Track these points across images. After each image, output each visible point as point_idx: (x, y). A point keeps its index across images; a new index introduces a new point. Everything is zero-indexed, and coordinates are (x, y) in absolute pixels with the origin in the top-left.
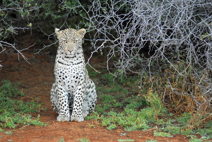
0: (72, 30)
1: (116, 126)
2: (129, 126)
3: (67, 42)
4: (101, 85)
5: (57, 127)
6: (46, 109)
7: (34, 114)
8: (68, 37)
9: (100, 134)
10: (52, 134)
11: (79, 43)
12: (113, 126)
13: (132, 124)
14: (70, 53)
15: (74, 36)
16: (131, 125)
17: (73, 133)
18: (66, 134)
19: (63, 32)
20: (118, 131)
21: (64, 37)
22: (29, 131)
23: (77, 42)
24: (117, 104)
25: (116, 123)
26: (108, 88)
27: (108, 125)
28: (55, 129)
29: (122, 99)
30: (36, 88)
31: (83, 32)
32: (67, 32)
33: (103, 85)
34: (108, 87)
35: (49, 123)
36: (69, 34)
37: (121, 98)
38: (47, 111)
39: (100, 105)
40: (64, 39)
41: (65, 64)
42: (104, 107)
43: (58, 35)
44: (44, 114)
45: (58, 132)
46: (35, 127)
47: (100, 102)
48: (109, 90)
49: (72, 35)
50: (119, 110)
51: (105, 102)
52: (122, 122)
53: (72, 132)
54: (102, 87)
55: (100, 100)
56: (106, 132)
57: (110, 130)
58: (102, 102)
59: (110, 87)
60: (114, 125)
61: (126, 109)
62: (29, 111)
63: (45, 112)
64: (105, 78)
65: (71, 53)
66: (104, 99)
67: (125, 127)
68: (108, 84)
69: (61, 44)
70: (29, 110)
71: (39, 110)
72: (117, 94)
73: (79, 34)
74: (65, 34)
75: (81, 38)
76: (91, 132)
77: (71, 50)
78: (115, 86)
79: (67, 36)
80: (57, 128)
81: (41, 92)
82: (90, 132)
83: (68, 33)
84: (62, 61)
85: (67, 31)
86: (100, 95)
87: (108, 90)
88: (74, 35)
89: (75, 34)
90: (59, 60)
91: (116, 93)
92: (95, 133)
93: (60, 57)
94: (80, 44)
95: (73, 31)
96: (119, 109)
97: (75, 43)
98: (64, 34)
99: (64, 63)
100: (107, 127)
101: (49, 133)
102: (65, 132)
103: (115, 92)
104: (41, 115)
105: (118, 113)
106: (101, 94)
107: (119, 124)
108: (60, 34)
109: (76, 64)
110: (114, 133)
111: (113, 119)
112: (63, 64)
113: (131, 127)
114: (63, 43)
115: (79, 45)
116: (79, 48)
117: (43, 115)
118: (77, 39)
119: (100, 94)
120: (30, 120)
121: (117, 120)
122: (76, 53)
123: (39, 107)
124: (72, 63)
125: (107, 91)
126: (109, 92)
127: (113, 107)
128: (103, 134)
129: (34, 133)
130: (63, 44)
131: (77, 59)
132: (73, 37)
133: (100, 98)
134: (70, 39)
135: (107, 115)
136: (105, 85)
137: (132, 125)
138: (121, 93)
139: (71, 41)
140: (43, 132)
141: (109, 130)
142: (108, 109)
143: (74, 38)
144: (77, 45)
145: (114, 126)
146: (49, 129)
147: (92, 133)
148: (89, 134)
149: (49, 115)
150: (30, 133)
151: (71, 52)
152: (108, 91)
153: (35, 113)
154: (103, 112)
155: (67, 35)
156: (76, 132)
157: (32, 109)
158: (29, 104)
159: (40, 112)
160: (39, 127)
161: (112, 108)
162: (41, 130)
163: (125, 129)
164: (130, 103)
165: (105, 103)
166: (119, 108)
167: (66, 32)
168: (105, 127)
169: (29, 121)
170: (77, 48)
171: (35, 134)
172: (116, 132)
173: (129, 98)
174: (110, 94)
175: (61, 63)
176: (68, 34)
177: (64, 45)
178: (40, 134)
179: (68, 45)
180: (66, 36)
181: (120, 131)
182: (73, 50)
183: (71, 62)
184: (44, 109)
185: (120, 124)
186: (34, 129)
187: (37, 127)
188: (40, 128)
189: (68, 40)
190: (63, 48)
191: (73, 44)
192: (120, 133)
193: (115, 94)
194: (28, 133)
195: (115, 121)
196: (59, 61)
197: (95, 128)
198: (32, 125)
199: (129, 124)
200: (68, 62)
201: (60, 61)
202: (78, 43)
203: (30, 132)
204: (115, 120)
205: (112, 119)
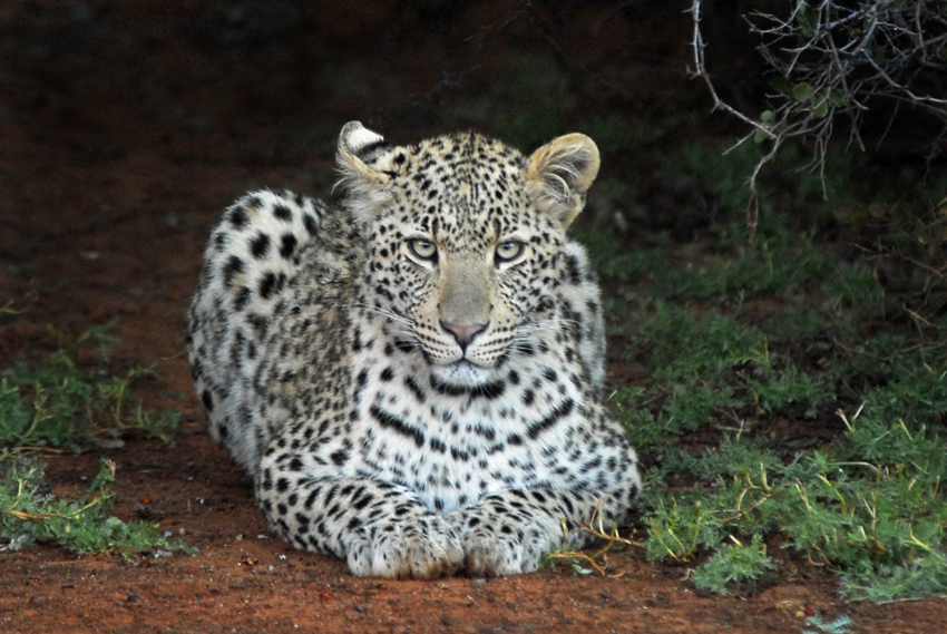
0: (486, 147)
1: (766, 562)
2: (884, 559)
3: (434, 258)
4: (651, 237)
5: (261, 568)
6: (174, 426)
7: (66, 465)
8: (446, 208)
9: (627, 626)
10: (216, 619)
11: (538, 266)
12: (744, 561)
13: (902, 542)
14: (458, 350)
15: (499, 203)
16: (894, 549)
17: (395, 611)
18: (340, 620)
19: (400, 159)
20: (787, 603)
21: (407, 212)
22: (22, 595)
23: (527, 254)
24: (785, 387)
25: (772, 536)
26: (707, 258)
27: (701, 555)
28: (246, 580)
29: (828, 354)
30: (93, 256)
31: (580, 165)
32: (441, 162)
33: (664, 236)
34: (711, 250)
35: (197, 533)
36: (454, 181)
37: (816, 339)
38: (179, 435)
39: (640, 391)
40: (410, 230)
41: (437, 446)
42: (672, 408)
43: (359, 187)
44: (155, 459)
45: (271, 602)
46: (79, 563)
47: (638, 368)
48: (721, 281)
49: (483, 195)
50: (796, 436)
51: (677, 373)
52: (817, 525)
53: (391, 602)
54: (657, 251)
55: (640, 358)
56: (679, 607)
57: (715, 588)
58: (654, 369)
59: (728, 251)
60: (747, 552)
61: (858, 424)
62: (24, 439)
63: (164, 449)
64: (683, 181)
65: (470, 349)
66: (673, 343)
67: (844, 567)
68: (714, 227)
69: (386, 263)
70: (27, 428)
71: (114, 432)
72: (790, 310)
73: (540, 185)
74: (417, 178)
75: (556, 222)
76: (555, 607)
77: (469, 324)
78: (771, 246)
79: (434, 202)
80: (264, 573)
81: (138, 291)
82: (541, 604)
83: (449, 171)
84: (406, 413)
85: (434, 152)
86: (635, 314)
87: (705, 276)
88: (499, 195)
89: (512, 187)
90: (379, 396)
91: (781, 301)
92: (590, 613)
93: (387, 375)
94: (549, 272)
95: (491, 154)
96: (803, 431)
97: (504, 267)
98: (409, 179)
99: (428, 435)
100: (693, 567)
101: (195, 614)
102: (331, 606)
103: (768, 293)
104: (126, 470)
105: (787, 459)
106: (651, 309)
107: (791, 540)
108: (374, 175)
109: (515, 440)
110: (749, 619)
111: (746, 503)
112: (419, 440)
113: (898, 571)
114: (403, 263)
115: (537, 284)
116: (540, 309)
117: (146, 467)
118: (524, 234)
119: (643, 304)
120: (30, 507)
121: (780, 511)
122: (514, 350)
123: (113, 401)
124: (490, 435)
125: (701, 288)
126: (717, 294)
127: (746, 413)
128: (658, 625)
129: (64, 610)
130: (403, 273)
131: (529, 399)
132: (488, 206)
133: (634, 338)
134: (467, 226)
135: (690, 477)
136: (682, 237)
137: (906, 550)
138: (823, 297)
139: (475, 244)
140: (144, 600)
141: (707, 594)
142: (705, 427)
143: (497, 222)
144: (525, 282)
145: (746, 559)
146: (190, 579)
147: (558, 614)
148: (531, 621)
149: (194, 471)
150: (30, 613)
151: (464, 346)
152: (709, 287)
153: (79, 450)
154: (660, 449)
155: (433, 194)
156: (427, 604)
157: (52, 422)
158: (26, 381)
159: (120, 444)
160: (106, 566)
161: (736, 418)
162: (122, 588)
163: (848, 585)
164: (897, 381)
165: (681, 380)
166: (799, 419)
167: (432, 169)
168: (670, 567)
169: (24, 511)
170: (523, 306)
171: (70, 621)
172: (764, 613)
173: (885, 337)
174: (724, 309)
175: (398, 426)
176: (444, 179)
177: (412, 278)
178: (117, 619)
179: (442, 276)
180: (429, 204)
181: (798, 602)
182: (483, 329)
183: (479, 430)
184: (156, 418)
185: (799, 546)
186: (61, 581)
187: (93, 564)
188: (118, 573)
189: (442, 233)
190: (401, 305)
191: (492, 274)
192: (800, 614)
193: (766, 307)
194: (13, 611)
195: (765, 515)
196: (385, 406)
197: (585, 571)
198: (48, 545)
199: (880, 545)
200: (455, 429)
201: (394, 410)
202: (528, 267)
203: (32, 604)
204: (756, 512)
205: (732, 504)
